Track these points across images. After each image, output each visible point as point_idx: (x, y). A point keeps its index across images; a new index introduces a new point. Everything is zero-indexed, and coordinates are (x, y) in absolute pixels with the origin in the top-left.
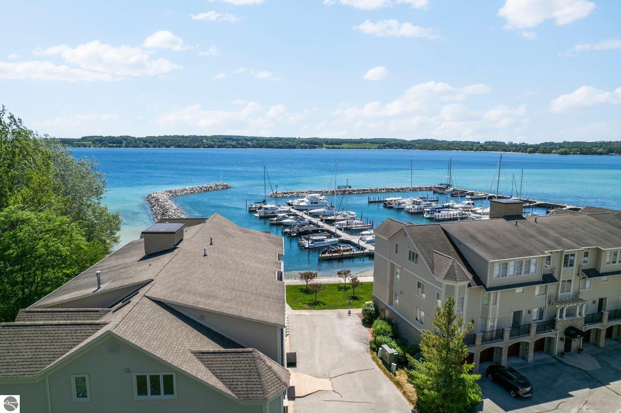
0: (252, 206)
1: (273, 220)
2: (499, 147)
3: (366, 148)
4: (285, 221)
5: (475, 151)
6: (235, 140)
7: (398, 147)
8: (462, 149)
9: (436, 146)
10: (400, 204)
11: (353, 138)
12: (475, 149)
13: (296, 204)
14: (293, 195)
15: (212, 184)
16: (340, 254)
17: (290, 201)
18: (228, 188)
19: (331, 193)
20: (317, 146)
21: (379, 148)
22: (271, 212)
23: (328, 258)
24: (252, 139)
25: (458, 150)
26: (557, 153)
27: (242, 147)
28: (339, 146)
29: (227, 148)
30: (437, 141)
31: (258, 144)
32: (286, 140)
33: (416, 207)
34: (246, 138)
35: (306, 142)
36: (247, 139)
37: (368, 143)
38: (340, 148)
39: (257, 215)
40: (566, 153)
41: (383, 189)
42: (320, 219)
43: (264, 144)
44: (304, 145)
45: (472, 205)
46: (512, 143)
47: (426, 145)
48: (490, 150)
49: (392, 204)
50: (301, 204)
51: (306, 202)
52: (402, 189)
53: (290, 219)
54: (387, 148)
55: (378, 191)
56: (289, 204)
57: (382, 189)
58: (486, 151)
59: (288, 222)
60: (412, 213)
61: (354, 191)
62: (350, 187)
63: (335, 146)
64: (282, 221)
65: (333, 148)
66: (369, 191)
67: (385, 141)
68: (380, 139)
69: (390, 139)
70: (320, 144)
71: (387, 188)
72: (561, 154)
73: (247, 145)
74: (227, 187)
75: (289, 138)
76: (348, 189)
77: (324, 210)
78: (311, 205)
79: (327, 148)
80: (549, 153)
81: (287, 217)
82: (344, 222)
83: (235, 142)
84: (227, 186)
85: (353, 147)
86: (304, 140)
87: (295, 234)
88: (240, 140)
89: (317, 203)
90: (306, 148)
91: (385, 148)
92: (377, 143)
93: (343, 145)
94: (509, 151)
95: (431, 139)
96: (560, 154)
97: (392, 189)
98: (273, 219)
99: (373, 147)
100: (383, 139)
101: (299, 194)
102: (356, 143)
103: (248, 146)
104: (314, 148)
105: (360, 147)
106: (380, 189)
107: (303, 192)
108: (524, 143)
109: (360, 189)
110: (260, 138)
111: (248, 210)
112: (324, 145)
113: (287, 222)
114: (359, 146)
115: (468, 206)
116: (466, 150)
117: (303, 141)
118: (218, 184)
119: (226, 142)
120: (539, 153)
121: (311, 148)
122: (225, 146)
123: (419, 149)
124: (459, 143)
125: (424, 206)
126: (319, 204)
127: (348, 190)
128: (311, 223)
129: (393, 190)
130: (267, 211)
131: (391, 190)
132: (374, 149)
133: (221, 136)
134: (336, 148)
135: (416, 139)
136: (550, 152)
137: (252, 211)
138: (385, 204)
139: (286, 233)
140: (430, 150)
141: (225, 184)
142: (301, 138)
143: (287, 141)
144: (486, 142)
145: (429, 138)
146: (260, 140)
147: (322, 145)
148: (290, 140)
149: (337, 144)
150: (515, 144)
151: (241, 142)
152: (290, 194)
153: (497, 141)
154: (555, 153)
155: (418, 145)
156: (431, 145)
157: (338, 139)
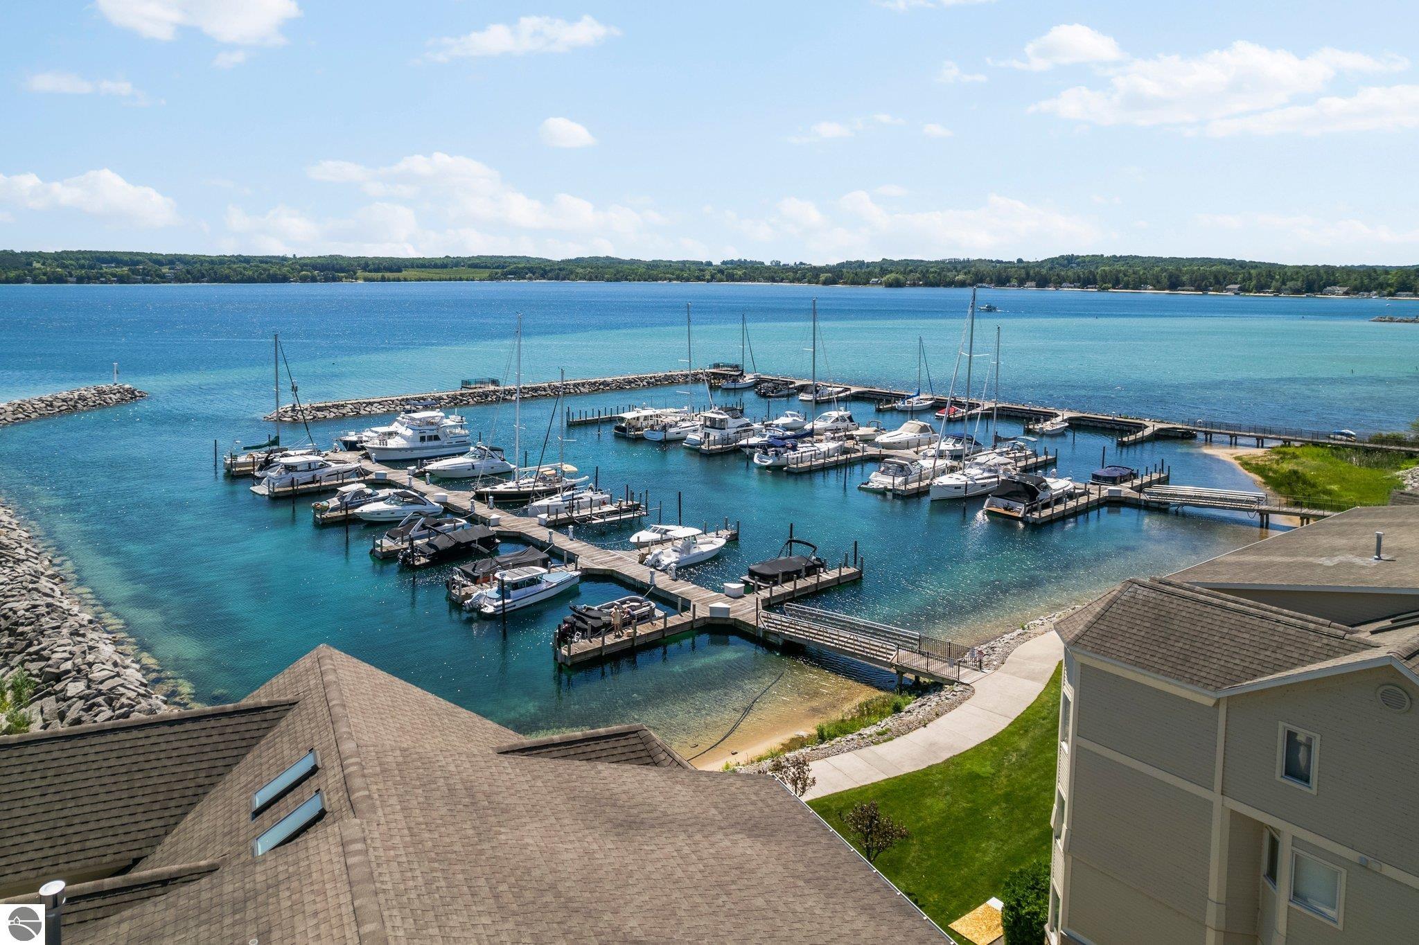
0: (234, 457)
1: (326, 509)
2: (758, 272)
3: (461, 279)
4: (366, 509)
5: (708, 281)
6: (126, 264)
7: (537, 275)
8: (679, 278)
9: (621, 271)
10: (664, 428)
11: (428, 256)
12: (708, 277)
13: (376, 443)
14: (345, 411)
15: (86, 388)
16: (625, 638)
17: (352, 437)
18: (136, 397)
19: (450, 402)
20: (343, 274)
21: (491, 278)
22: (307, 476)
23: (591, 655)
24: (172, 260)
25: (670, 280)
26: (881, 284)
27: (145, 282)
28: (396, 275)
29: (102, 282)
30: (620, 262)
31: (188, 272)
32: (262, 262)
33: (715, 434)
34: (154, 257)
35: (315, 267)
36: (158, 260)
37: (463, 266)
38: (399, 280)
39: (262, 489)
40: (897, 284)
41: (583, 384)
42: (473, 493)
43: (205, 272)
44: (309, 273)
45: (848, 421)
46: (778, 263)
47: (600, 269)
48: (740, 280)
49: (638, 430)
50: (393, 443)
51: (403, 437)
52: (630, 382)
53: (383, 499)
54: (511, 279)
55: (572, 391)
56: (351, 446)
57: (579, 384)
58: (733, 281)
59: (379, 513)
60: (710, 455)
61: (510, 392)
62: (495, 382)
63: (387, 275)
64: (357, 511)
65: (383, 279)
66: (549, 392)
67: (505, 263)
68: (492, 257)
69: (514, 257)
70: (349, 271)
71: (593, 381)
72: (889, 285)
73: (158, 276)
74: (132, 396)
75: (268, 257)
76: (492, 388)
77: (472, 460)
78: (419, 444)
79: (366, 279)
80: (865, 284)
81: (371, 495)
82: (556, 500)
83: (125, 269)
84: (133, 393)
85: (431, 276)
86: (308, 261)
87: (423, 560)
88: (138, 263)
89: (436, 438)
90: (314, 280)
91: (506, 278)
92: (486, 267)
93: (404, 274)
94: (782, 281)
95: (607, 257)
96: (886, 286)
97: (605, 384)
98: (325, 503)
99: (477, 276)
100: (498, 257)
101: (362, 408)
102: (436, 266)
103: (163, 279)
104: (334, 279)
105: (448, 277)
106: (575, 385)
107: (371, 404)
108: (804, 264)
109: (524, 388)
110: (194, 257)
111: (222, 472)
112: (359, 273)
113: (373, 513)
114: (444, 273)
115: (840, 425)
116: (688, 280)
117: (306, 265)
118: (104, 387)
119: (101, 269)
120: (845, 283)
121: (327, 280)
122: (98, 278)
123: (585, 279)
124: (670, 265)
125: (735, 430)
126: (444, 441)
127: (495, 392)
128: (450, 510)
129: (608, 385)
130: (295, 475)
131: (602, 387)
132: (480, 280)
133: (85, 252)
134: (389, 280)
135: (573, 257)
136: (867, 283)
137: (236, 476)
138: (618, 428)
139: (389, 557)
140: (608, 280)
141: (127, 386)
142: (298, 256)
143: (264, 266)
144: (724, 263)
145: (602, 255)
146: (196, 263)
147: (355, 273)
148: (271, 262)
149: (390, 270)
150: (784, 265)
151: (144, 269)
152: (336, 410)
153: (748, 260)
154: (877, 283)
155: (581, 270)
156: (611, 270)
157: (391, 259)
